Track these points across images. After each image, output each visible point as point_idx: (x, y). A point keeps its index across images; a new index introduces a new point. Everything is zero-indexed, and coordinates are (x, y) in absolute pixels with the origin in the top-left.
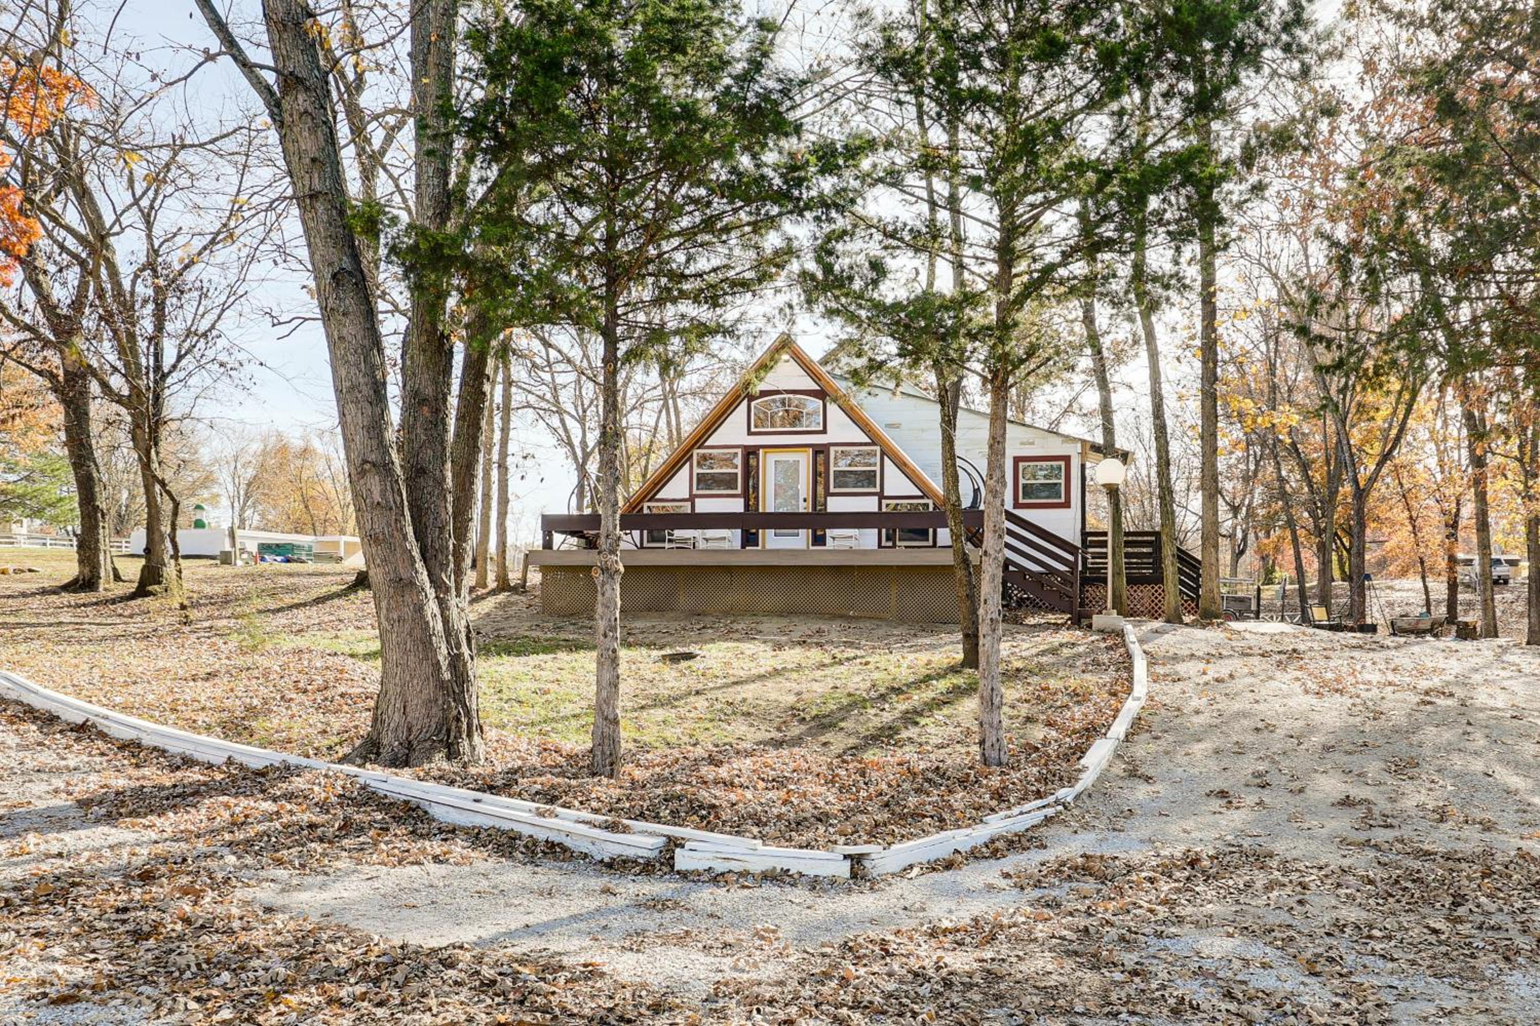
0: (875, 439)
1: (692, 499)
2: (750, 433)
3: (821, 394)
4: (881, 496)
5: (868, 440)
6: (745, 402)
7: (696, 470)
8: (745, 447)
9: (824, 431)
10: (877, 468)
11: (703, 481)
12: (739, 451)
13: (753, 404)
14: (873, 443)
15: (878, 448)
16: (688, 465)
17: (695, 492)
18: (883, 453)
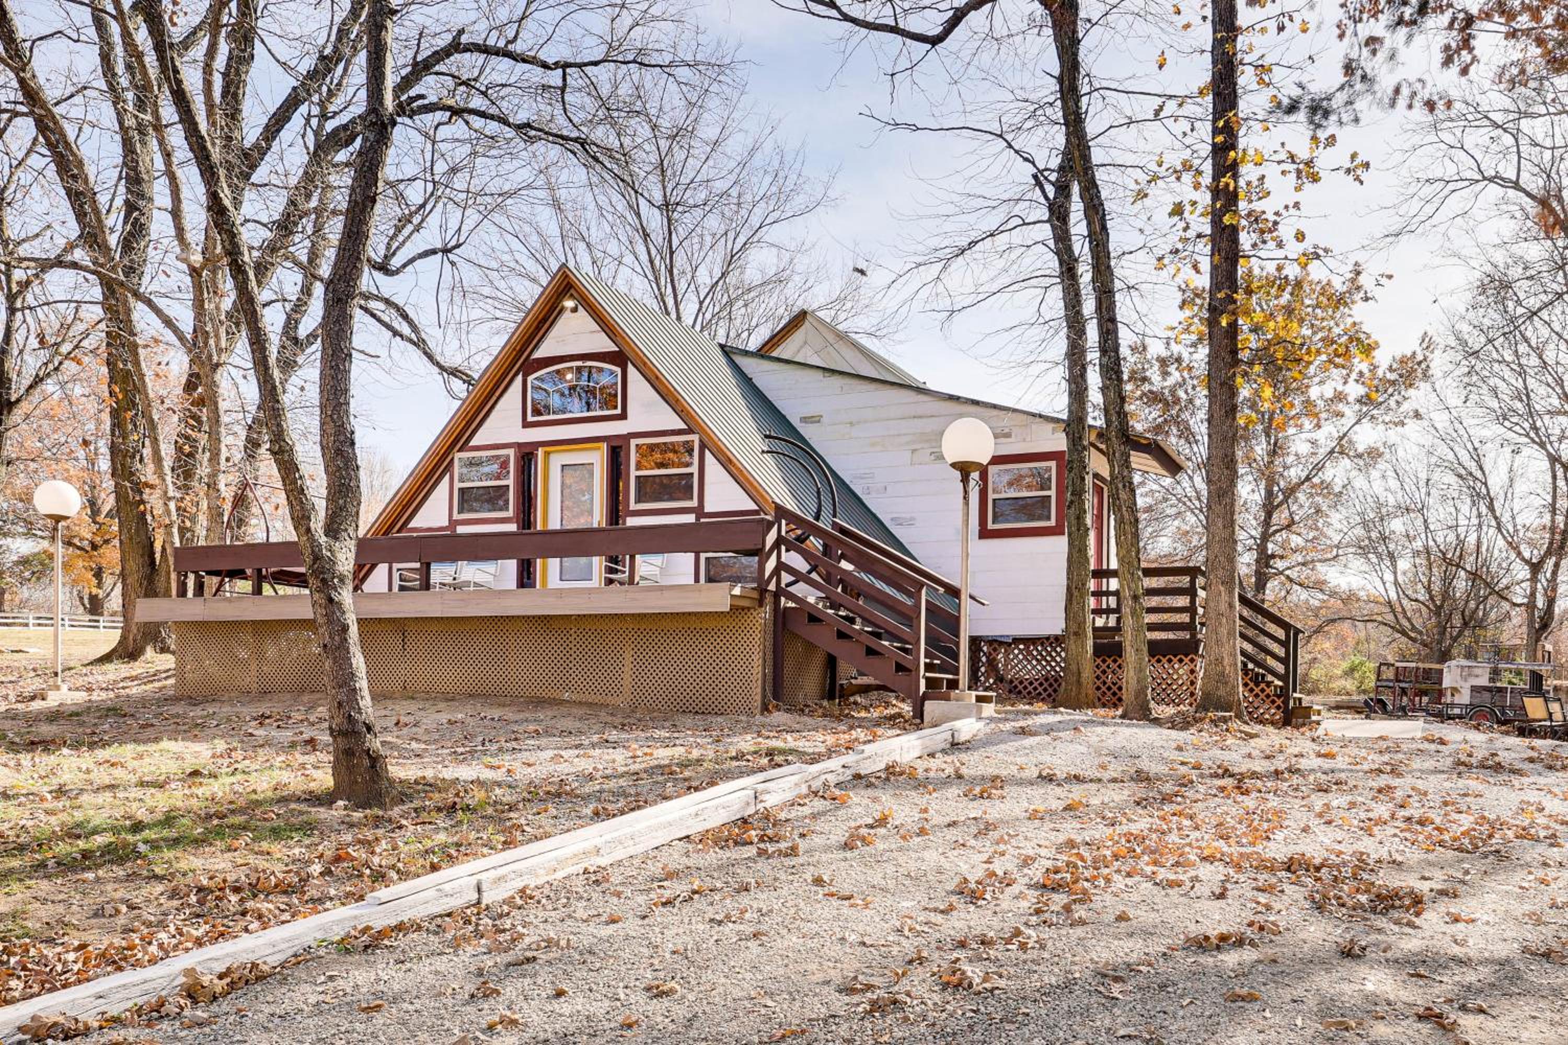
0: (692, 425)
1: (453, 523)
2: (526, 425)
3: (620, 358)
4: (699, 511)
5: (684, 426)
6: (520, 378)
7: (457, 485)
8: (519, 445)
9: (623, 416)
10: (694, 469)
11: (467, 499)
12: (511, 452)
13: (530, 379)
14: (690, 431)
15: (695, 438)
16: (446, 478)
17: (456, 516)
18: (703, 446)
